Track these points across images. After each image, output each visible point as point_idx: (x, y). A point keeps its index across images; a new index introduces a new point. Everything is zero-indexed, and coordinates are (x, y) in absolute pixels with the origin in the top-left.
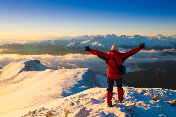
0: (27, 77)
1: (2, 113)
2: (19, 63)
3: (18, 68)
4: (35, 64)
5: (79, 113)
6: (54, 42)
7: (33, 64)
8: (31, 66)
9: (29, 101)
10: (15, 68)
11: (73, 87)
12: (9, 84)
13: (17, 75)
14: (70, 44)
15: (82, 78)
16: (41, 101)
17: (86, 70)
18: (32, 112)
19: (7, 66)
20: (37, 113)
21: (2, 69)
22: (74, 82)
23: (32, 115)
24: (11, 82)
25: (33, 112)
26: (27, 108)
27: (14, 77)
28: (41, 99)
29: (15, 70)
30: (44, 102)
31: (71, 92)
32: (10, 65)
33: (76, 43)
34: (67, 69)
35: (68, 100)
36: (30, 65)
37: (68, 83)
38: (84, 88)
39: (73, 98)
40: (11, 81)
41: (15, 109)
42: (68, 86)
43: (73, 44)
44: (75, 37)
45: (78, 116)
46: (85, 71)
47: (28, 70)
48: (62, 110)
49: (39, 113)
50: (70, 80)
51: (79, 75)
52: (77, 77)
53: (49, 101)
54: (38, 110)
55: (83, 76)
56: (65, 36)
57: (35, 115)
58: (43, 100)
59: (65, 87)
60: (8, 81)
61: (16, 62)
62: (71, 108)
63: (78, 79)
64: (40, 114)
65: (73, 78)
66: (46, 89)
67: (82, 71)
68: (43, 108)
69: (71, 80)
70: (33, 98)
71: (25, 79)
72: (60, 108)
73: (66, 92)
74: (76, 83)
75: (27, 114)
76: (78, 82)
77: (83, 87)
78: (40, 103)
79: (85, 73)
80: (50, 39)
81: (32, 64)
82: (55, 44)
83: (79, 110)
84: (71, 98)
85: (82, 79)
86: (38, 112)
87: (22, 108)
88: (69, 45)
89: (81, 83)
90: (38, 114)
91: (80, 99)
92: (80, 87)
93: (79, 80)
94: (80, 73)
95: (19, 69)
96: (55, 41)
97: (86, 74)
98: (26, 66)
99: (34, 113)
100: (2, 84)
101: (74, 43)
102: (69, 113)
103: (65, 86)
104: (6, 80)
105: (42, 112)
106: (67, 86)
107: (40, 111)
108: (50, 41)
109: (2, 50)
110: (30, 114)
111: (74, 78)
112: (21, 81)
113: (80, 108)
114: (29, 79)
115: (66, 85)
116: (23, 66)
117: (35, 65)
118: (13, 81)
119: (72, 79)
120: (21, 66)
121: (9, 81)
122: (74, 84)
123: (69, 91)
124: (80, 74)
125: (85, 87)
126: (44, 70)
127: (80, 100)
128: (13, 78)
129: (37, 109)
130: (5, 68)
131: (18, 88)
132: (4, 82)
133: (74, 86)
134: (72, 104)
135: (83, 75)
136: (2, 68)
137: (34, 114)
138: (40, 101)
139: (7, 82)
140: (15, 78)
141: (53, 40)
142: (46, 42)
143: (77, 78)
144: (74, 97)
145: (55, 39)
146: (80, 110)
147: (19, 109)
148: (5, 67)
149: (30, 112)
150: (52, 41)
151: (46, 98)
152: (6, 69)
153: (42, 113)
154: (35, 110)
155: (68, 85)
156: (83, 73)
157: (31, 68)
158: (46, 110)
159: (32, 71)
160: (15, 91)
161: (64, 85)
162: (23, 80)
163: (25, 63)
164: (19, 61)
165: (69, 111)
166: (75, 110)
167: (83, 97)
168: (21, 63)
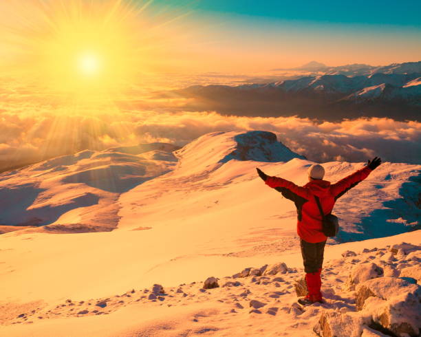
0: (241, 175)
1: (177, 258)
2: (223, 138)
3: (220, 151)
4: (264, 144)
5: (403, 302)
6: (318, 82)
7: (258, 143)
8: (253, 148)
9: (241, 240)
10: (213, 149)
11: (367, 218)
12: (195, 188)
13: (216, 168)
14: (369, 88)
15: (400, 194)
16: (272, 244)
17: (413, 171)
18: (253, 272)
19: (194, 143)
20: (268, 276)
21: (182, 150)
22: (370, 203)
23: (254, 280)
24: (200, 184)
25: (257, 272)
26: (234, 256)
27: (208, 172)
28: (272, 240)
29: (210, 154)
30: (279, 248)
31: (360, 230)
32: (200, 143)
33: (388, 86)
34: (352, 164)
35: (355, 255)
36: (251, 145)
37: (351, 204)
38: (403, 223)
39: (372, 251)
40: (201, 182)
41: (206, 255)
42: (352, 213)
43: (379, 88)
44: (387, 68)
45: (399, 310)
46: (412, 174)
47: (243, 158)
48: (338, 280)
49: (272, 278)
50: (360, 195)
51: (389, 185)
52: (383, 190)
53: (294, 247)
54: (269, 269)
55: (404, 189)
56: (356, 64)
57: (262, 281)
58: (277, 241)
59: (344, 213)
60: (193, 181)
61: (215, 135)
62: (378, 283)
63: (387, 195)
64: (274, 280)
65: (370, 190)
66: (288, 215)
67: (401, 174)
68: (283, 265)
69: (364, 197)
70: (252, 233)
71: (235, 181)
72: (332, 273)
73: (344, 230)
74: (378, 206)
75: (239, 274)
76: (386, 204)
77: (400, 220)
78: (269, 250)
79: (411, 178)
80: (308, 74)
81: (256, 143)
82: (322, 86)
83: (406, 294)
84: (366, 251)
85: (397, 195)
86: (269, 274)
87: (224, 255)
88: (366, 90)
89: (394, 208)
90: (269, 279)
91: (395, 256)
92: (389, 221)
93: (390, 198)
94: (395, 177)
95: (223, 152)
96: (324, 78)
97: (414, 183)
98: (239, 146)
99: (259, 273)
100: (181, 187)
101: (382, 86)
102: (370, 298)
103: (342, 211)
104: (188, 178)
105: (279, 275)
106: (349, 213)
107: (274, 272)
108: (310, 78)
109: (184, 102)
110: (247, 276)
111: (374, 193)
112: (225, 184)
113: (407, 288)
114: (245, 180)
115: (345, 209)
116: (232, 145)
117: (263, 146)
118: (205, 182)
119: (366, 194)
120: (228, 146)
121: (195, 183)
122: (372, 210)
123: (354, 227)
124: (393, 181)
125: (408, 222)
126: (286, 161)
127: (395, 260)
128: (205, 175)
129: (267, 265)
130: (189, 147)
131: (217, 202)
132: (186, 182)
133: (372, 213)
134: (376, 270)
135: (404, 185)
136: (181, 148)
137: (259, 277)
138: (270, 243)
139: (191, 183)
140: (211, 174)
141: (318, 77)
142: (298, 80)
143: (383, 193)
144: (376, 249)
145: (323, 74)
146: (410, 294)
147: (215, 255)
148: (189, 145)
149: (248, 270)
150: (314, 78)
151: (288, 237)
152: (190, 151)
153: (280, 280)
154: (261, 267)
155: (352, 210)
156: (405, 178)
157: (252, 152)
158: (291, 272)
159: (255, 160)
160: (208, 207)
161: (342, 208)
162: (228, 182)
163: (237, 138)
164: (224, 133)
165: (372, 290)
166: (392, 292)
167: (406, 254)
168: (227, 137)
